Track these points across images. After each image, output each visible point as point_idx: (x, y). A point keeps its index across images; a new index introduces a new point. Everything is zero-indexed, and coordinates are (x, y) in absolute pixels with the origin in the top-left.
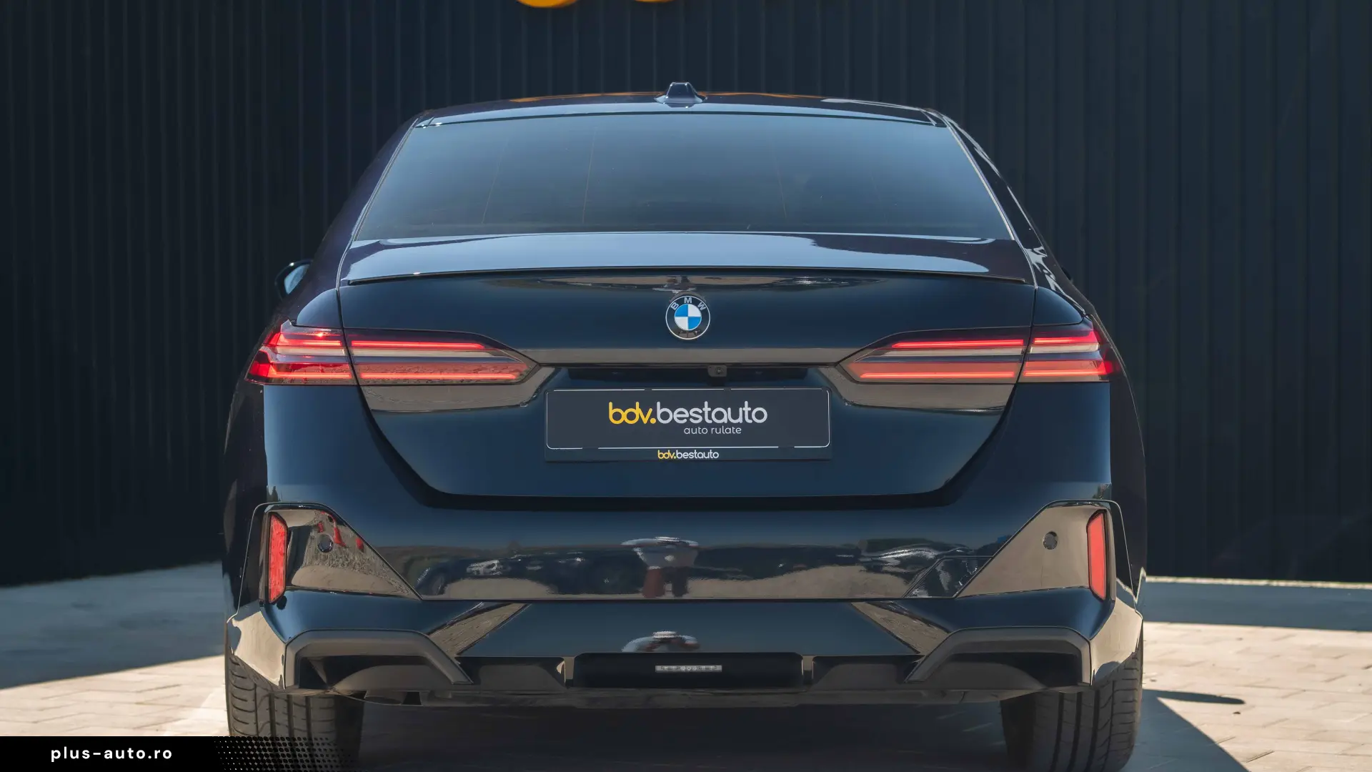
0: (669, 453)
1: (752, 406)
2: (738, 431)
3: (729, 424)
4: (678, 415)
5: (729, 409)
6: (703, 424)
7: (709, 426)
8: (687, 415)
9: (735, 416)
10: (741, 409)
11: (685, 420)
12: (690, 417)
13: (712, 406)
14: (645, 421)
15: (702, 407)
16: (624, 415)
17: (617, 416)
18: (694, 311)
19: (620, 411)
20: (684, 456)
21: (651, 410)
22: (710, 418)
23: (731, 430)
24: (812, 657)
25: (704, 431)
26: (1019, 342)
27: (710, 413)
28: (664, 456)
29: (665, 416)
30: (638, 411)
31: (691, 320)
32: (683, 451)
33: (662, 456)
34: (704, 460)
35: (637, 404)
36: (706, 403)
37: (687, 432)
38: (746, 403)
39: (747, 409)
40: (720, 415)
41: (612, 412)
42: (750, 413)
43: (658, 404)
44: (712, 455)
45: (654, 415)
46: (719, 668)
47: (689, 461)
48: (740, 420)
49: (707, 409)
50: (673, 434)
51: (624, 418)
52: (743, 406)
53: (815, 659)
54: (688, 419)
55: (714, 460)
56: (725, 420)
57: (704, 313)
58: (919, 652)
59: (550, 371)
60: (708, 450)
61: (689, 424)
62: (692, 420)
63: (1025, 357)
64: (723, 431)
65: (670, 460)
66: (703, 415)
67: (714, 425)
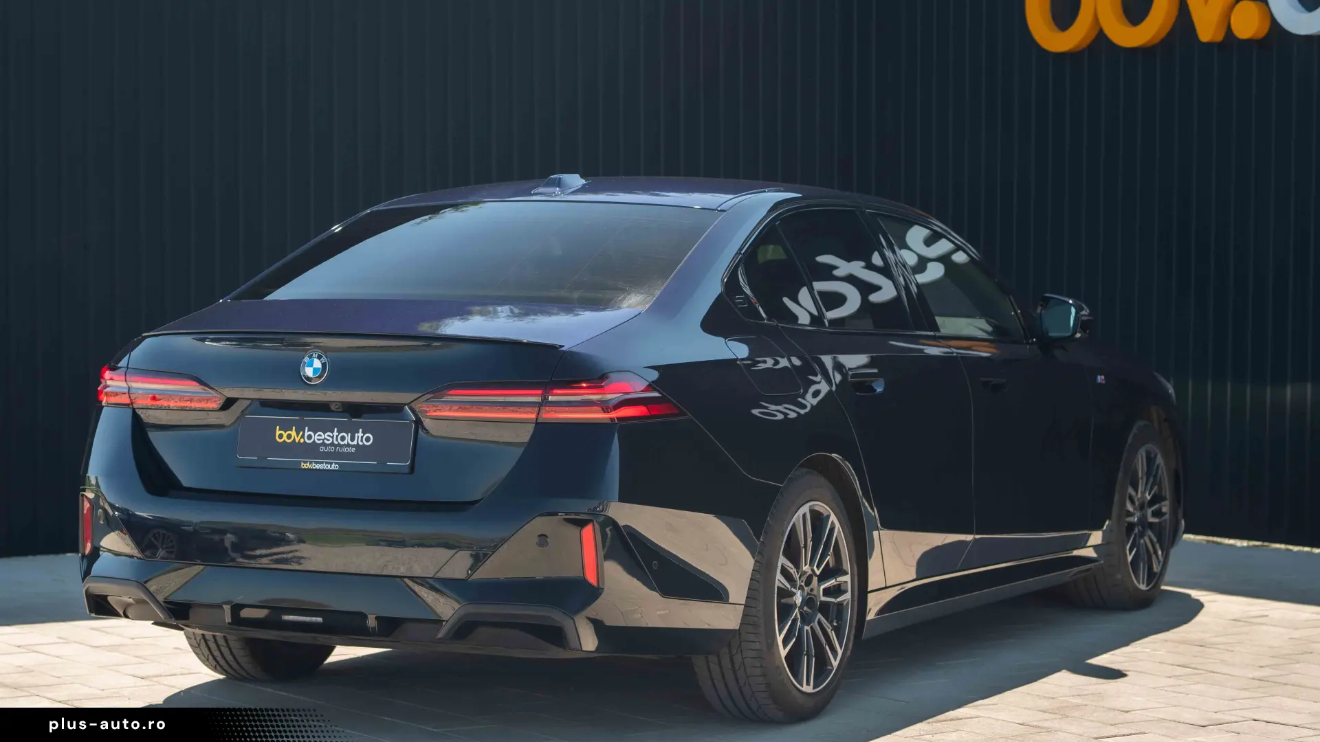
0: (308, 464)
1: (364, 433)
2: (353, 450)
3: (348, 445)
4: (317, 437)
5: (349, 434)
6: (332, 444)
7: (336, 446)
8: (323, 437)
9: (352, 439)
10: (356, 435)
11: (321, 441)
12: (325, 438)
13: (339, 432)
14: (297, 441)
15: (333, 432)
16: (285, 435)
17: (281, 436)
18: (317, 364)
19: (282, 432)
20: (318, 466)
21: (301, 433)
22: (337, 440)
23: (349, 450)
24: (374, 616)
25: (331, 449)
26: (540, 392)
27: (337, 436)
28: (305, 466)
29: (310, 437)
30: (293, 433)
31: (315, 370)
32: (317, 463)
33: (304, 466)
34: (329, 470)
35: (294, 428)
36: (336, 429)
37: (322, 449)
38: (361, 430)
39: (360, 434)
40: (343, 438)
41: (278, 433)
42: (362, 437)
43: (307, 428)
44: (334, 467)
45: (303, 436)
46: (320, 620)
47: (319, 470)
48: (355, 443)
49: (336, 433)
50: (313, 451)
51: (285, 438)
52: (358, 432)
53: (376, 618)
54: (323, 440)
55: (335, 470)
56: (346, 442)
57: (324, 365)
58: (441, 617)
59: (248, 402)
60: (331, 463)
61: (323, 444)
62: (325, 441)
63: (544, 403)
64: (344, 450)
65: (308, 469)
66: (333, 437)
67: (339, 445)
